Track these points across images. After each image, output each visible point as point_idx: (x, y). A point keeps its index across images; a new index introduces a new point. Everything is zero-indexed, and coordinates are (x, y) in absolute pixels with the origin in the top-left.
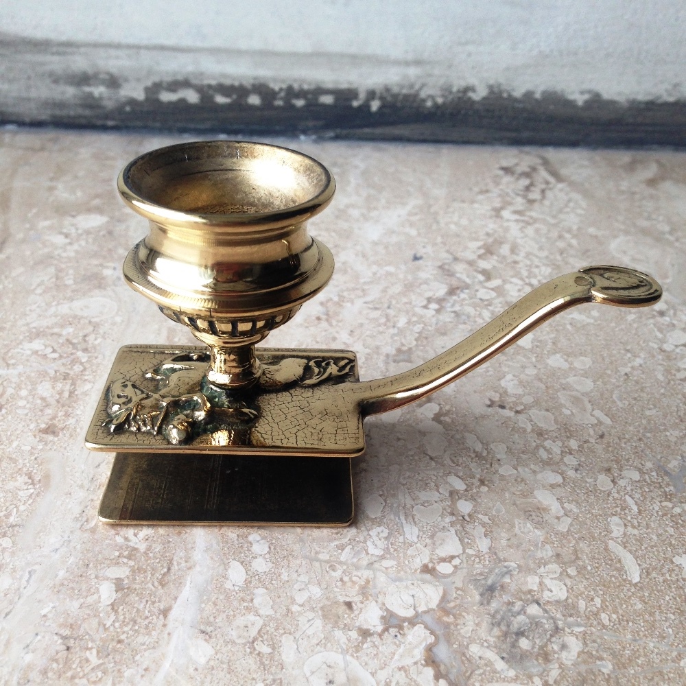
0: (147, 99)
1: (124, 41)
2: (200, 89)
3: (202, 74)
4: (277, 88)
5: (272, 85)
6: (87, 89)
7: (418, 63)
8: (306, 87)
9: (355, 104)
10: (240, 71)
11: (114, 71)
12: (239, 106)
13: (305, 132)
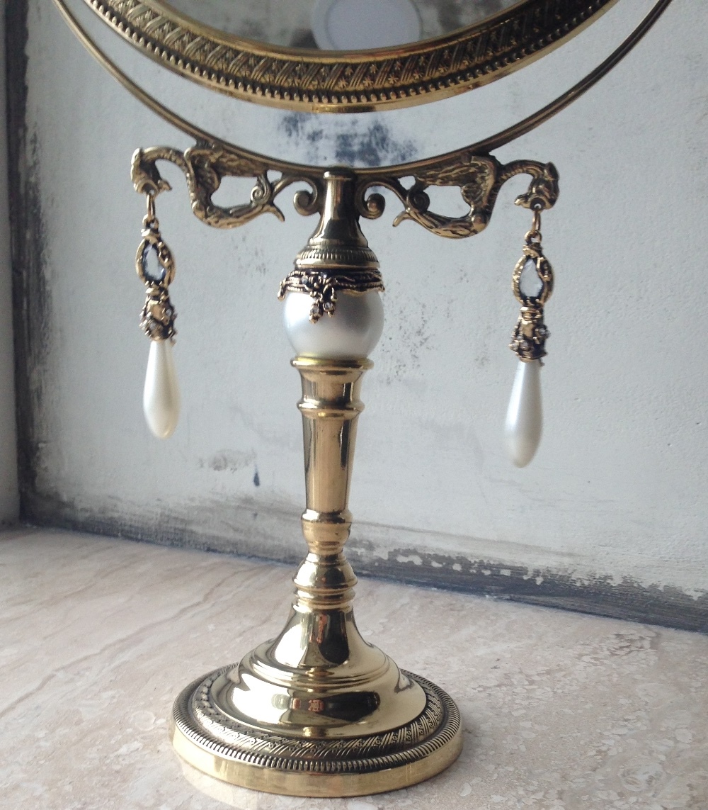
0: (389, 560)
1: (381, 522)
2: (422, 556)
3: (426, 547)
4: (473, 561)
5: (470, 559)
6: (354, 549)
7: (570, 555)
8: (492, 563)
9: (525, 578)
10: (450, 548)
11: (372, 540)
12: (447, 570)
13: (489, 593)
